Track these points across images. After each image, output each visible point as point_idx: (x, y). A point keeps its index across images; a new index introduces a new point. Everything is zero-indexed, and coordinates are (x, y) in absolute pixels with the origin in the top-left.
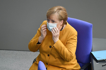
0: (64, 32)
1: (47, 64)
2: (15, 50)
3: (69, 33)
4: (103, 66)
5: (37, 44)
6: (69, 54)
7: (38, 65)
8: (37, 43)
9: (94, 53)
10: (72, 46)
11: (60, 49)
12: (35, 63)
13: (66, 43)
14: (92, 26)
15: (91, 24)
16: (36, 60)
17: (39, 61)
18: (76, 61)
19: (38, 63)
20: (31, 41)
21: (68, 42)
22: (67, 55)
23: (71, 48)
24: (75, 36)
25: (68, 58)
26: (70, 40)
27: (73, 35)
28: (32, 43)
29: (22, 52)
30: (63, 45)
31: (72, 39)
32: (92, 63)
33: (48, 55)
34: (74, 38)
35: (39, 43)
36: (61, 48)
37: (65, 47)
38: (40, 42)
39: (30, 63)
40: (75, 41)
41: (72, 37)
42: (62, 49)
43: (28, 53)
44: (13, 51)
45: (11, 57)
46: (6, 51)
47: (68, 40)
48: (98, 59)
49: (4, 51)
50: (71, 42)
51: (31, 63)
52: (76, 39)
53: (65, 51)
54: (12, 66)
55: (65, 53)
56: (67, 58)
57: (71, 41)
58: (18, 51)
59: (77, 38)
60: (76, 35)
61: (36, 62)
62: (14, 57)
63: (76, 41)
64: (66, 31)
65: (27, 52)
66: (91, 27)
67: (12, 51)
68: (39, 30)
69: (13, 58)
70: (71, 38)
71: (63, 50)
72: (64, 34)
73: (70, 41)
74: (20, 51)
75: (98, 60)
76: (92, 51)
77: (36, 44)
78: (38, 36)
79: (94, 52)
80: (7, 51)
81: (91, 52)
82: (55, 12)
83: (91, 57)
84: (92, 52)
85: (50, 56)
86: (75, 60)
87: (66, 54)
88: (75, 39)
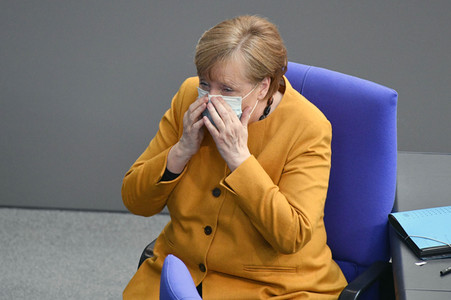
0: (275, 124)
1: (202, 268)
2: (61, 209)
3: (296, 129)
4: (443, 274)
5: (163, 179)
6: (292, 219)
7: (159, 272)
8: (162, 174)
9: (406, 220)
10: (305, 187)
11: (255, 197)
12: (148, 264)
13: (281, 174)
14: (396, 99)
15: (392, 91)
16: (151, 253)
17: (167, 254)
18: (328, 252)
19: (160, 263)
20: (134, 170)
21: (288, 167)
22: (283, 223)
23: (300, 192)
24: (323, 143)
25: (288, 238)
26: (299, 159)
27: (310, 137)
28: (139, 177)
29: (92, 216)
30: (266, 182)
31: (307, 153)
32: (398, 261)
33: (208, 231)
34: (319, 151)
35: (168, 175)
36: (261, 191)
37: (278, 188)
38: (173, 170)
39: (128, 266)
40: (319, 162)
41: (307, 147)
42: (261, 197)
43: (116, 222)
44: (53, 212)
45: (44, 237)
46: (22, 211)
47: (289, 159)
48: (421, 245)
49: (15, 211)
50: (300, 167)
51: (130, 266)
52: (327, 154)
53: (274, 205)
54: (50, 277)
55: (275, 216)
56: (281, 238)
57: (304, 162)
58: (72, 214)
59: (328, 150)
60: (326, 139)
61: (154, 260)
62: (58, 237)
63: (328, 162)
64: (282, 120)
65: (114, 215)
66: (393, 103)
67: (48, 212)
68: (165, 118)
69: (52, 244)
70: (305, 150)
71: (268, 203)
72: (273, 131)
73: (300, 162)
74: (81, 214)
75: (421, 250)
76: (395, 210)
77: (156, 181)
78: (167, 146)
79: (406, 215)
80: (28, 212)
81: (390, 216)
82: (234, 48)
83: (394, 234)
84: (396, 215)
85: (213, 234)
86: (323, 248)
87: (278, 218)
88: (321, 156)
